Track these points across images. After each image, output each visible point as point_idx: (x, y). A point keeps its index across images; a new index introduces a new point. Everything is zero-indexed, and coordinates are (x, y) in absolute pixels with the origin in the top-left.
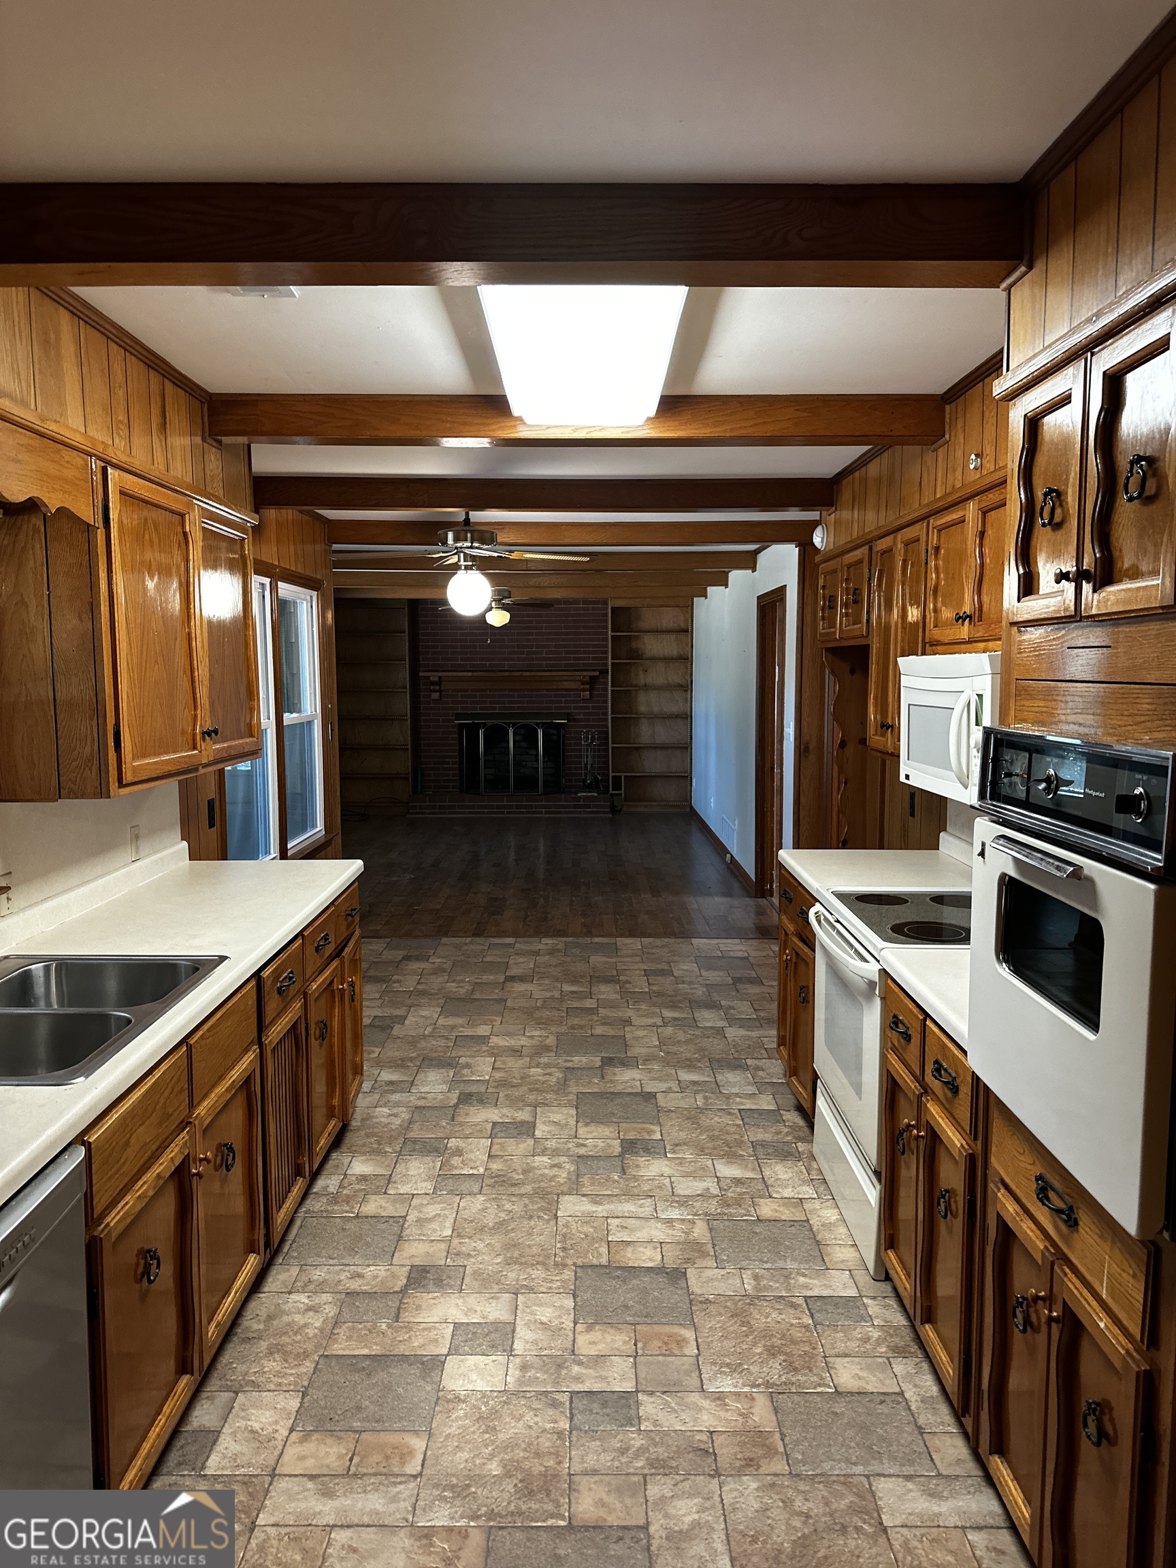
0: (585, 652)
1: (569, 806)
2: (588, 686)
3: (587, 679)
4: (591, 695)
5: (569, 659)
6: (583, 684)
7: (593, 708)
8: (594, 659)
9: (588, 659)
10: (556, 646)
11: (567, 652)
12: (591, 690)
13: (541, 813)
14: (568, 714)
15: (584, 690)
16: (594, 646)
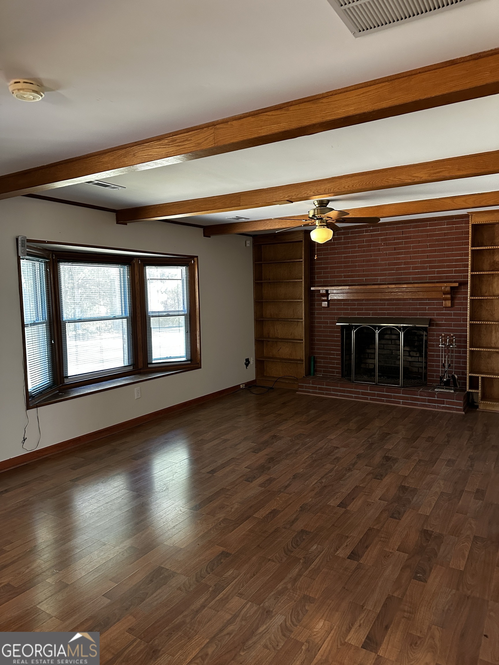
0: (448, 267)
1: (424, 401)
2: (449, 296)
3: (448, 289)
4: (453, 305)
5: (434, 272)
6: (444, 294)
7: (455, 314)
8: (456, 272)
9: (451, 272)
10: (421, 262)
11: (431, 267)
12: (452, 299)
13: (399, 403)
14: (431, 320)
15: (446, 299)
16: (457, 261)
